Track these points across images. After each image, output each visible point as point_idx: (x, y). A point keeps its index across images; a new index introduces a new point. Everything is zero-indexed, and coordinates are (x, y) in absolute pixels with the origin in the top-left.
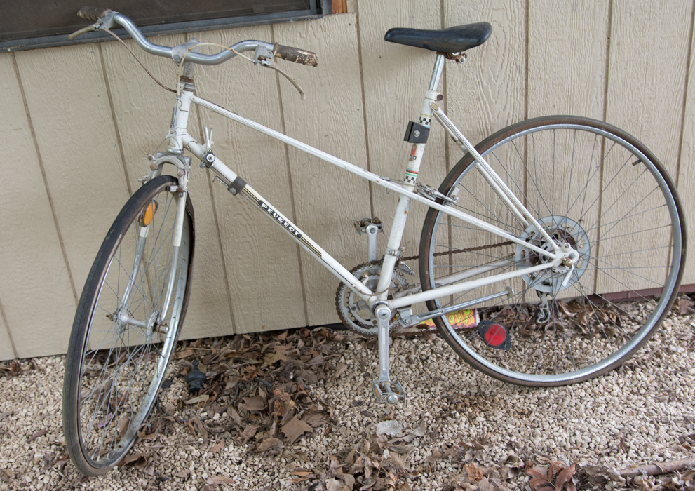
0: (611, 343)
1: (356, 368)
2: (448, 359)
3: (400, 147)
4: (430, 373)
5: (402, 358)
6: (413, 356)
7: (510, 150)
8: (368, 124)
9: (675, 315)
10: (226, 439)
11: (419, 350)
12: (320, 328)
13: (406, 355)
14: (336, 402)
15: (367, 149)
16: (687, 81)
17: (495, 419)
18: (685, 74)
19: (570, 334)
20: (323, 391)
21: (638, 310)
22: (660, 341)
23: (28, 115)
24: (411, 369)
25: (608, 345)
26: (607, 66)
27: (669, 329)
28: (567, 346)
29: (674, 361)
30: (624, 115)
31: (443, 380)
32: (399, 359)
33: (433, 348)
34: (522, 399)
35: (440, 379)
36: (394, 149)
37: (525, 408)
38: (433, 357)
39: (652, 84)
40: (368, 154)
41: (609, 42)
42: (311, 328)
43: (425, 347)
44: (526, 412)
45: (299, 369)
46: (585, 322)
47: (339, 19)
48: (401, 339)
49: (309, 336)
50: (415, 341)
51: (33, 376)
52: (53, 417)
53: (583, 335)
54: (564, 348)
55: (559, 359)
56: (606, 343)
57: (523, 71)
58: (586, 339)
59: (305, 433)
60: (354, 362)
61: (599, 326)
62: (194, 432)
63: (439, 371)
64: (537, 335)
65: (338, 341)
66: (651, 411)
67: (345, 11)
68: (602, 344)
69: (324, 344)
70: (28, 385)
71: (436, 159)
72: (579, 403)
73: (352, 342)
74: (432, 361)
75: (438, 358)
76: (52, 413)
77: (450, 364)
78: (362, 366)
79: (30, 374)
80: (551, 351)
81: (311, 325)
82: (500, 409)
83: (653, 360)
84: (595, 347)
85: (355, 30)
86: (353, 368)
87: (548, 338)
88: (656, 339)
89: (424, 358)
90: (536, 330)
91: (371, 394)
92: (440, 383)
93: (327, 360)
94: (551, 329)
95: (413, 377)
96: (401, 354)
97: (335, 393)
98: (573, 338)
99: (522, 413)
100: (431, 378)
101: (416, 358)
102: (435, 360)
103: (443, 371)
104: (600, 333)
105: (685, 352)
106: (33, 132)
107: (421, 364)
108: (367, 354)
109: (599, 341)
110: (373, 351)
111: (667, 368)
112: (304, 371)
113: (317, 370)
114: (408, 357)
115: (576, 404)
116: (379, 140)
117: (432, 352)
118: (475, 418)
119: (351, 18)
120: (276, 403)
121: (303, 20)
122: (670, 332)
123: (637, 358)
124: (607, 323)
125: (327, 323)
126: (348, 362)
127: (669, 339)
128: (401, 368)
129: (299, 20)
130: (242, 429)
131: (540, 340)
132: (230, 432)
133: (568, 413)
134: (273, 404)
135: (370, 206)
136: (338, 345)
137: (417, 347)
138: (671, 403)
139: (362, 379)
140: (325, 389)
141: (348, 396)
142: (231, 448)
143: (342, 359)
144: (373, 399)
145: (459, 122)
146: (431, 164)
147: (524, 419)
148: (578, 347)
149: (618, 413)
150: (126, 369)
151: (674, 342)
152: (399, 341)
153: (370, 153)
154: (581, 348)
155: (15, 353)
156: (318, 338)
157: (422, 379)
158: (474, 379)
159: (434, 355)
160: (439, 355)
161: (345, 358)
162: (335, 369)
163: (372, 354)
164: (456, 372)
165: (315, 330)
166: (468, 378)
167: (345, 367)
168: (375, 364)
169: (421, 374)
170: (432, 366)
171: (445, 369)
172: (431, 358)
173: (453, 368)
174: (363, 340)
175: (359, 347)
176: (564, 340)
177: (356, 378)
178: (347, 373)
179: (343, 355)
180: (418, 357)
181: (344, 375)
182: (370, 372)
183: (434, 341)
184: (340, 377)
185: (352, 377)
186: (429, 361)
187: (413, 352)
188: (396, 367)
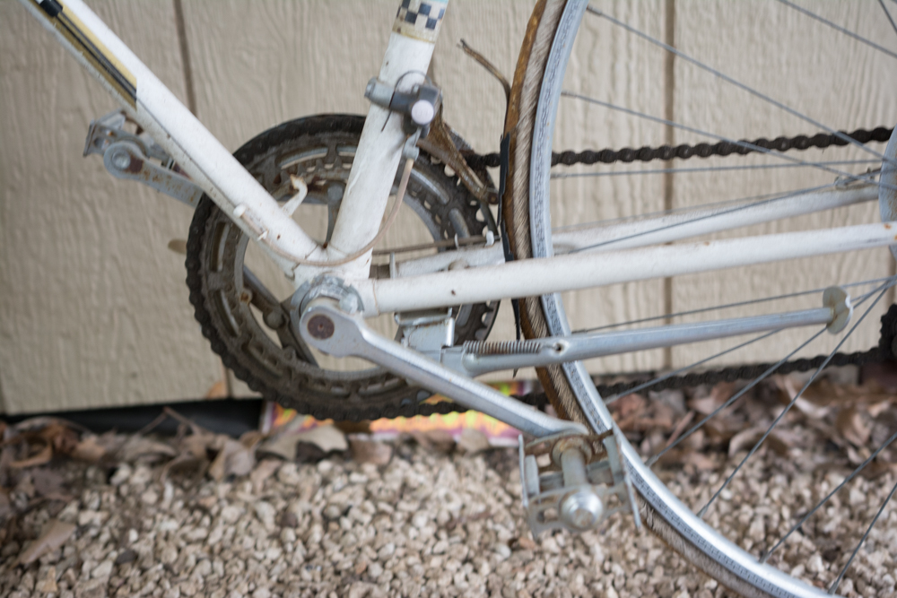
1: (105, 537)
2: (409, 520)
4: (337, 556)
6: (299, 508)
11: (329, 490)
12: (38, 422)
13: (281, 504)
24: (282, 544)
31: (376, 581)
32: (255, 515)
33: (374, 488)
35: (365, 575)
43: (351, 484)
46: (856, 433)
48: (281, 458)
53: (851, 466)
58: (859, 481)
60: (104, 522)
63: (369, 553)
64: (704, 463)
65: (87, 461)
69: (42, 466)
73: (130, 463)
74: (357, 523)
75: (380, 514)
77: (412, 532)
80: (746, 508)
86: (96, 538)
87: (739, 473)
89: (335, 511)
90: (706, 450)
93: (22, 513)
96: (266, 499)
98: (819, 474)
100: (337, 573)
101: (310, 513)
102: (367, 519)
103: (383, 553)
107: (317, 529)
110: (186, 490)
114: (285, 510)
117: (368, 496)
125: (66, 404)
126: (85, 518)
128: (249, 542)
131: (713, 478)
136: (91, 473)
137: (325, 482)
139: (107, 568)
143: (72, 509)
148: (835, 499)
152: (274, 464)
156: (25, 447)
157: (306, 575)
158: (478, 581)
159: (369, 505)
160: (384, 506)
161: (82, 507)
162: (34, 537)
163: (175, 499)
164: (423, 559)
165: (25, 425)
166: (459, 578)
167: (69, 532)
168: (171, 525)
169: (308, 559)
170: (351, 538)
171: (390, 548)
172: (355, 513)
173: (419, 546)
174: (164, 459)
175: (141, 476)
176: (790, 479)
177: (86, 567)
178: (68, 551)
179: (79, 497)
180: (317, 512)
181: (51, 557)
182: (144, 548)
183: (382, 470)
184: (37, 564)
185: (71, 560)
186: (346, 523)
187: (306, 497)
188: (235, 535)
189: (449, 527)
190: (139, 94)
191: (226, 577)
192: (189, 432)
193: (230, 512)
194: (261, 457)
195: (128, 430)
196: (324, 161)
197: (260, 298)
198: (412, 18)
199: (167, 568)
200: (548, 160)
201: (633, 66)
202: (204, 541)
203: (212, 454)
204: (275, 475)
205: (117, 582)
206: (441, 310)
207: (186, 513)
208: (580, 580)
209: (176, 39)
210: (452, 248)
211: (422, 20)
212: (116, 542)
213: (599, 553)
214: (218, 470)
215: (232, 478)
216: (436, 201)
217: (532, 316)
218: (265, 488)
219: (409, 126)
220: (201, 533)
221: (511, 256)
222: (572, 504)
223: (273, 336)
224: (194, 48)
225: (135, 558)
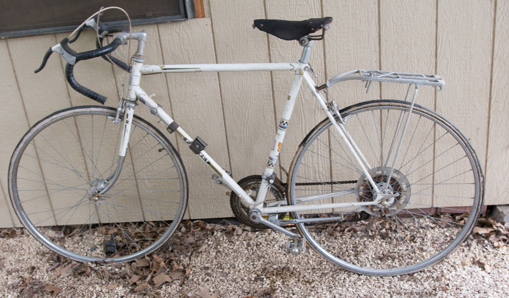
0: (386, 242)
1: (213, 247)
2: (274, 246)
3: (243, 105)
4: (259, 253)
5: (245, 242)
6: (251, 242)
7: (317, 109)
8: (222, 89)
9: (438, 227)
10: (119, 282)
11: (258, 238)
12: (197, 221)
13: (248, 241)
14: (193, 266)
15: (222, 105)
16: (436, 67)
17: (288, 284)
18: (434, 62)
19: (360, 235)
20: (188, 259)
21: (414, 222)
22: (419, 243)
23: (16, 77)
24: (248, 250)
25: (384, 244)
26: (380, 55)
27: (429, 236)
28: (356, 243)
29: (423, 256)
30: (394, 88)
31: (266, 258)
32: (243, 243)
33: (267, 238)
34: (311, 273)
35: (264, 257)
36: (239, 105)
37: (311, 279)
38: (265, 243)
39: (412, 68)
40: (223, 109)
41: (380, 39)
42: (193, 220)
43: (263, 237)
44: (310, 281)
45: (177, 245)
46: (373, 228)
47: (200, 21)
48: (248, 231)
49: (190, 225)
50: (257, 233)
51: (22, 238)
52: (25, 262)
53: (369, 236)
54: (354, 243)
55: (347, 251)
56: (383, 242)
57: (323, 57)
58: (369, 239)
59: (167, 282)
60: (213, 244)
61: (381, 231)
62: (102, 277)
64: (338, 234)
65: (208, 230)
66: (392, 286)
67: (204, 16)
68: (380, 243)
69: (199, 231)
70: (17, 243)
71: (267, 113)
72: (347, 278)
73: (217, 231)
74: (263, 246)
76: (25, 260)
77: (274, 248)
78: (217, 246)
79: (21, 237)
80: (344, 245)
81: (192, 218)
82: (294, 278)
83: (409, 255)
84: (374, 244)
85: (210, 28)
86: (211, 247)
87: (345, 237)
88: (417, 241)
89: (259, 243)
91: (216, 263)
92: (262, 260)
93: (197, 241)
94: (349, 231)
95: (247, 255)
96: (245, 240)
97: (195, 261)
98: (362, 238)
99: (308, 282)
100: (258, 256)
101: (253, 243)
102: (265, 245)
103: (268, 252)
104: (381, 236)
105: (433, 251)
106: (19, 88)
107: (255, 247)
108: (223, 239)
109: (378, 241)
110: (228, 237)
111: (416, 260)
112: (180, 246)
113: (187, 246)
114: (249, 243)
115: (345, 278)
116: (229, 99)
117: (266, 240)
118: (275, 282)
119: (207, 20)
120: (154, 263)
121: (176, 21)
122: (429, 238)
123: (399, 253)
124: (388, 229)
125: (203, 218)
126: (209, 243)
127: (426, 242)
128: (241, 249)
129: (173, 22)
130: (130, 278)
131: (340, 238)
132: (123, 279)
133: (337, 284)
134: (153, 264)
135: (226, 142)
136: (208, 232)
137: (257, 237)
138: (408, 282)
139: (214, 253)
140: (190, 259)
141: (202, 263)
142: (121, 288)
143: (206, 241)
144: (216, 267)
145: (281, 89)
146: (264, 116)
147: (308, 285)
149: (370, 286)
150: (77, 238)
151: (429, 244)
152: (247, 232)
153: (224, 107)
154: (364, 245)
155: (14, 224)
156: (195, 227)
157: (252, 256)
158: (286, 259)
159: (266, 242)
160: (269, 242)
161: (208, 241)
162: (200, 247)
163: (226, 239)
164: (276, 254)
165: (194, 222)
166: (282, 258)
167: (206, 246)
168: (226, 245)
169: (253, 253)
170: (262, 249)
171: (269, 252)
172: (263, 244)
173: (275, 251)
174: (224, 230)
175: (219, 234)
176: (356, 238)
177: (211, 253)
178: (207, 249)
179: (207, 238)
180: (255, 243)
181: (204, 251)
182: (221, 250)
183: (269, 234)
184: (201, 252)
185: (208, 252)
186: (261, 246)
187: (253, 240)
188: (239, 248)
189: (282, 247)
190: (223, 176)
191: (237, 256)
192: (229, 225)
193: (238, 243)
194: (244, 230)
195: (216, 223)
196: (255, 183)
197: (244, 207)
198: (269, 165)
199: (226, 254)
200: (295, 184)
201: (322, 152)
202: (233, 248)
203: (234, 230)
204: (247, 235)
205: (217, 256)
206: (276, 213)
207: (229, 243)
208: (306, 259)
209: (227, 147)
210: (278, 200)
211: (271, 166)
212: (216, 248)
213: (311, 253)
214: (235, 234)
215: (238, 235)
216: (276, 191)
217: (292, 215)
218: (244, 238)
219: (269, 183)
220: (232, 247)
221: (288, 205)
222: (293, 250)
223: (246, 214)
224: (230, 149)
225: (219, 251)
